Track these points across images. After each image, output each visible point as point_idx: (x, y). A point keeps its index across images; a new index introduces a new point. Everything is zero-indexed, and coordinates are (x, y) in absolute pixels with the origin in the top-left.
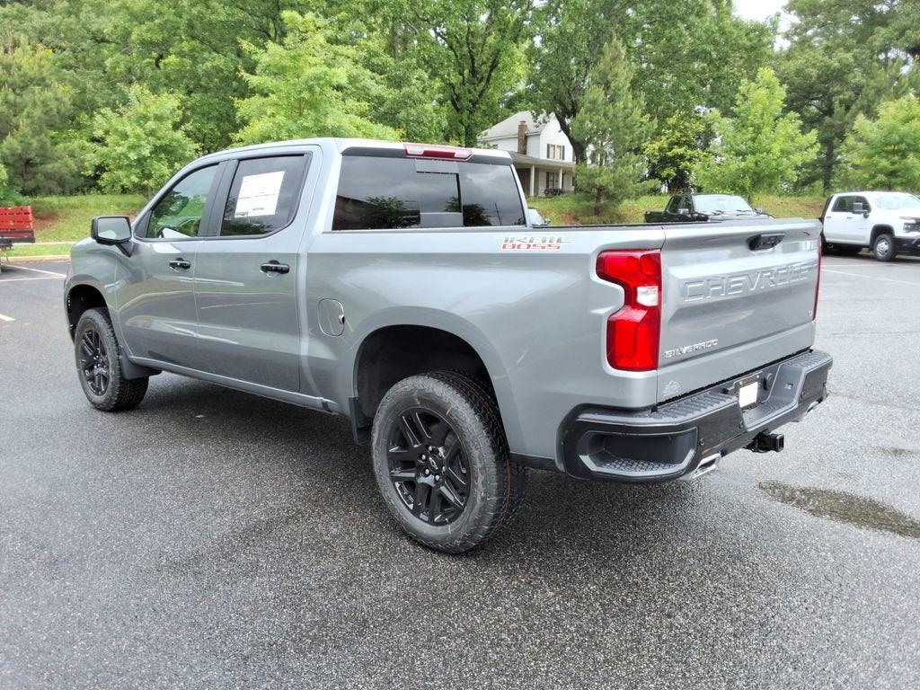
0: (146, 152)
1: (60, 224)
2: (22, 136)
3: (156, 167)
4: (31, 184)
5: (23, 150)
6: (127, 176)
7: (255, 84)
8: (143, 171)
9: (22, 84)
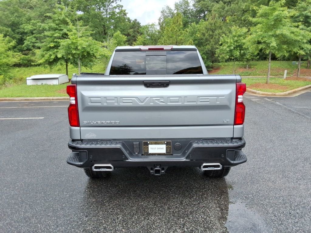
0: (232, 48)
1: (220, 71)
2: (211, 45)
3: (235, 52)
4: (214, 59)
5: (211, 49)
6: (226, 56)
7: (254, 21)
8: (231, 54)
9: (215, 29)
